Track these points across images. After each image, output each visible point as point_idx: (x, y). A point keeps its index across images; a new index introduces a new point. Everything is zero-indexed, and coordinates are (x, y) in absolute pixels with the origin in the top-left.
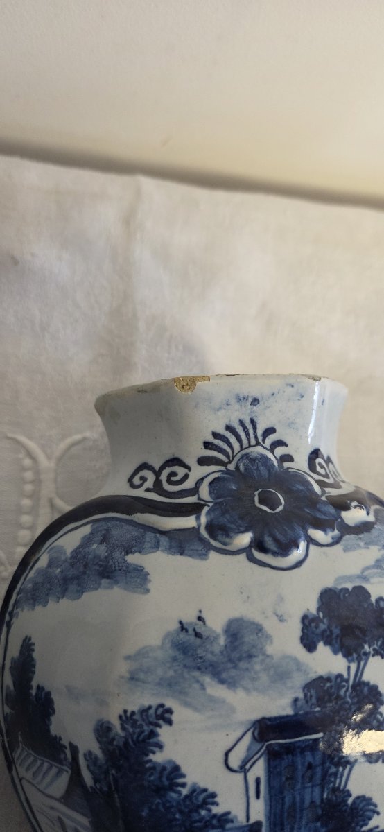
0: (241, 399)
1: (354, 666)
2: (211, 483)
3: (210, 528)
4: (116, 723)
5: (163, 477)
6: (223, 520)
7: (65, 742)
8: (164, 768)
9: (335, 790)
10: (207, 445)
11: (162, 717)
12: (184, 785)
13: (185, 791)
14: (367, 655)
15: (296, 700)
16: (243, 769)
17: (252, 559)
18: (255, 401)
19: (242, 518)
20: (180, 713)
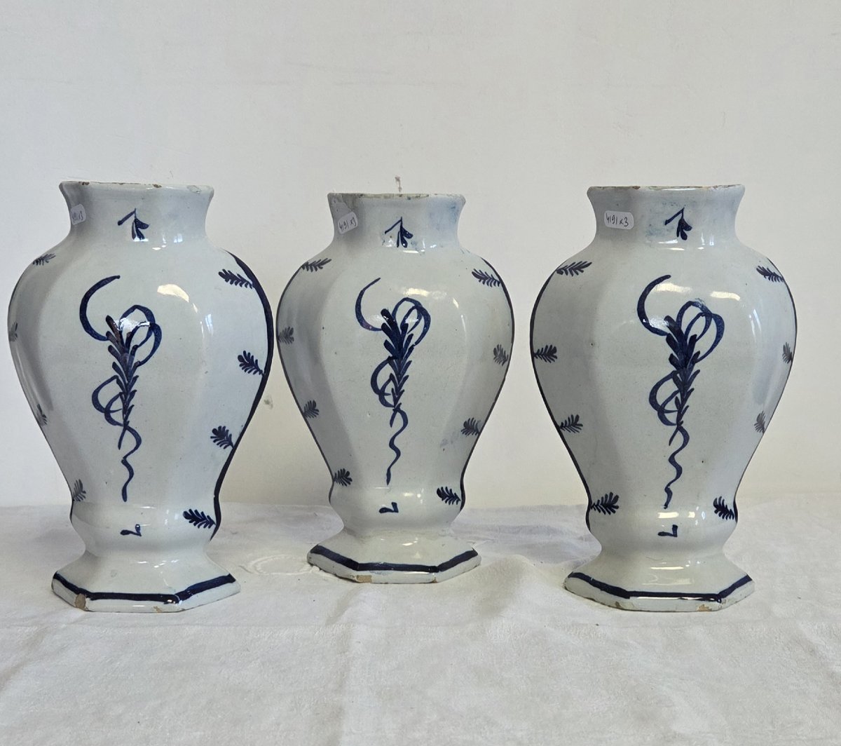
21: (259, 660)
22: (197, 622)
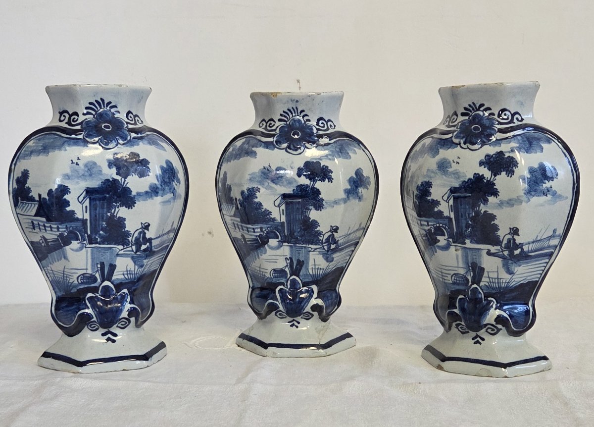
0: (292, 101)
1: (312, 183)
2: (280, 128)
3: (277, 142)
4: (246, 191)
5: (268, 124)
6: (280, 140)
7: (234, 198)
8: (258, 203)
9: (306, 216)
10: (281, 115)
11: (257, 190)
12: (263, 208)
13: (263, 210)
14: (317, 180)
15: (294, 190)
16: (279, 206)
17: (287, 151)
18: (297, 101)
19: (286, 139)
20: (262, 190)
21: (187, 405)
22: (149, 380)
